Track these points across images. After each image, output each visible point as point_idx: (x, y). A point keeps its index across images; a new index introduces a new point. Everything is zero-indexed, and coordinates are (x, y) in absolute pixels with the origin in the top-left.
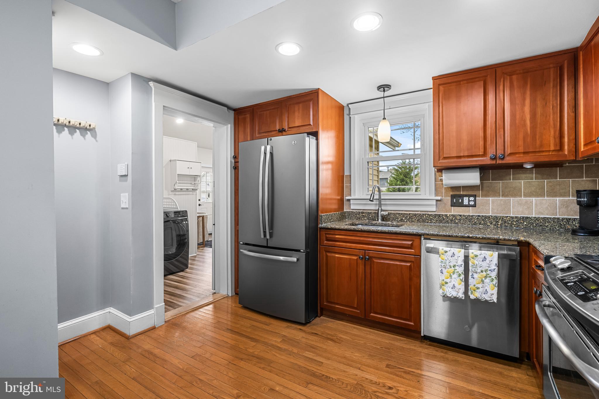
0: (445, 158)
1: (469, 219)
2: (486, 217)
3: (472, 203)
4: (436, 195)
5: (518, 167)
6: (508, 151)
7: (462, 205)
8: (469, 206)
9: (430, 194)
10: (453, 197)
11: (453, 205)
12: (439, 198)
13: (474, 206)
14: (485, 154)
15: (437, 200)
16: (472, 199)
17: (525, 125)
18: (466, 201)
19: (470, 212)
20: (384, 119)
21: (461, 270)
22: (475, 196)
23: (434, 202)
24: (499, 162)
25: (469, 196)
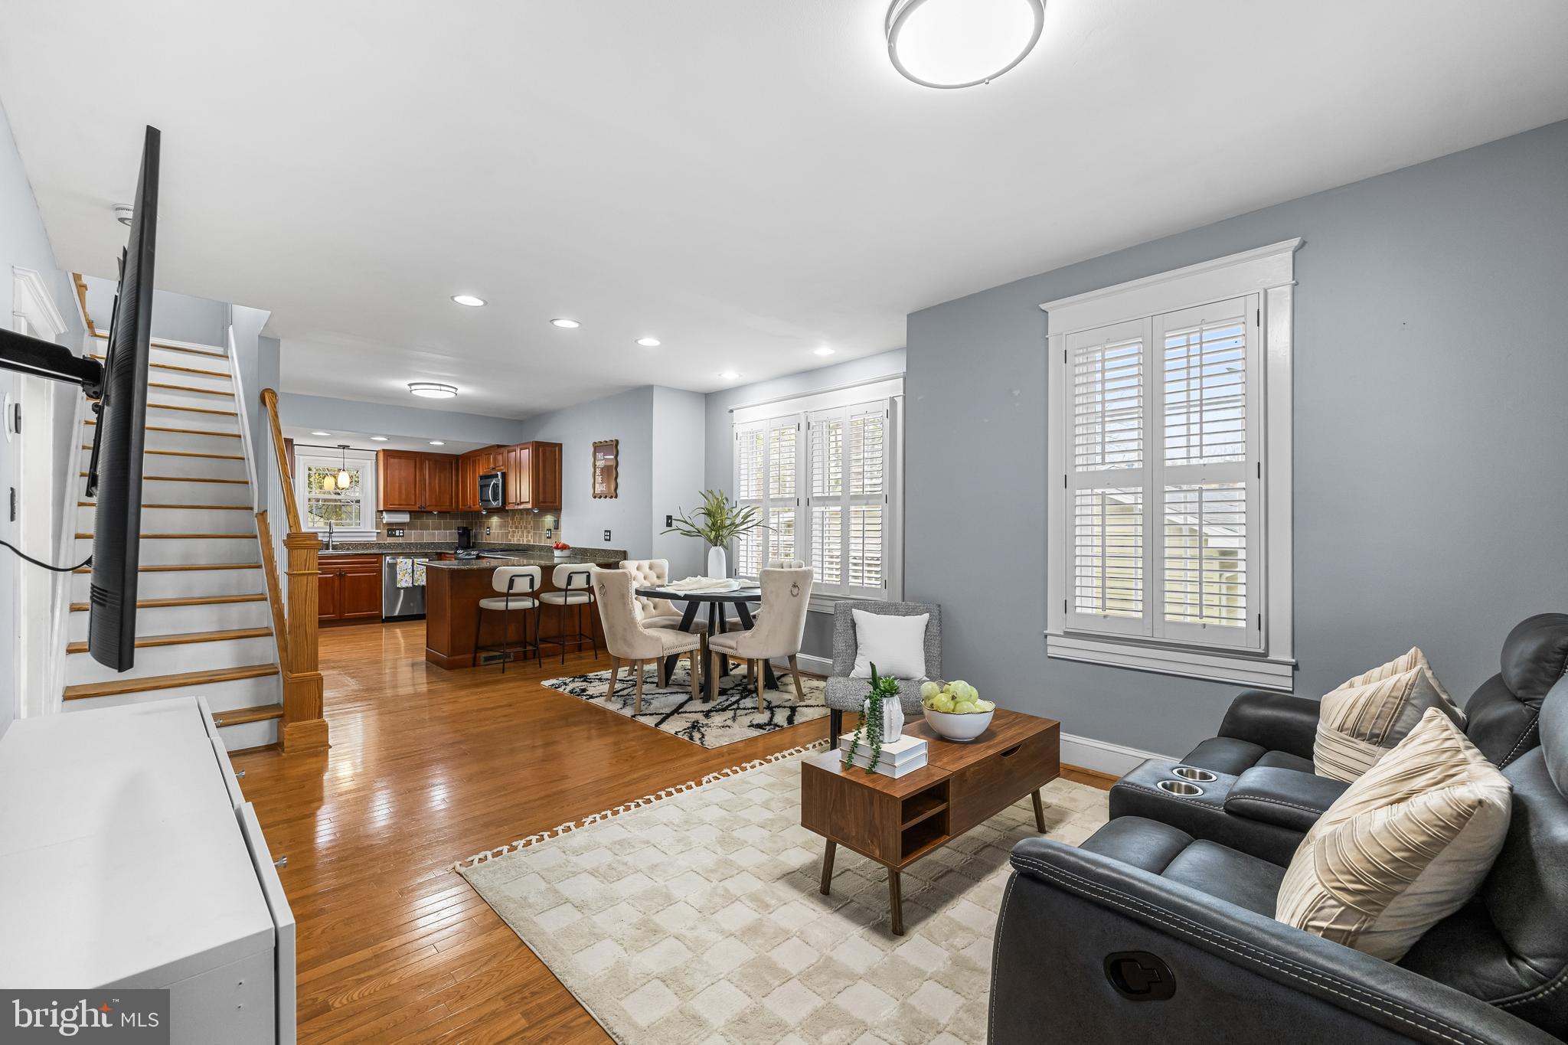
0: (391, 505)
1: (400, 545)
2: (412, 543)
3: (401, 534)
4: (377, 529)
5: (431, 512)
6: (428, 504)
7: (394, 536)
8: (399, 536)
9: (372, 528)
10: (388, 530)
11: (389, 536)
12: (379, 531)
13: (403, 536)
14: (415, 504)
15: (377, 533)
16: (401, 531)
17: (436, 491)
18: (397, 534)
19: (401, 540)
20: (344, 470)
21: (410, 571)
22: (403, 530)
23: (375, 534)
24: (423, 510)
25: (400, 530)
